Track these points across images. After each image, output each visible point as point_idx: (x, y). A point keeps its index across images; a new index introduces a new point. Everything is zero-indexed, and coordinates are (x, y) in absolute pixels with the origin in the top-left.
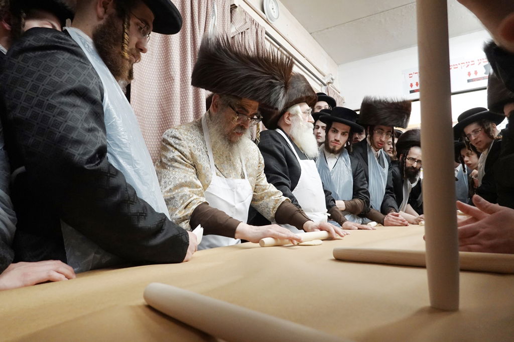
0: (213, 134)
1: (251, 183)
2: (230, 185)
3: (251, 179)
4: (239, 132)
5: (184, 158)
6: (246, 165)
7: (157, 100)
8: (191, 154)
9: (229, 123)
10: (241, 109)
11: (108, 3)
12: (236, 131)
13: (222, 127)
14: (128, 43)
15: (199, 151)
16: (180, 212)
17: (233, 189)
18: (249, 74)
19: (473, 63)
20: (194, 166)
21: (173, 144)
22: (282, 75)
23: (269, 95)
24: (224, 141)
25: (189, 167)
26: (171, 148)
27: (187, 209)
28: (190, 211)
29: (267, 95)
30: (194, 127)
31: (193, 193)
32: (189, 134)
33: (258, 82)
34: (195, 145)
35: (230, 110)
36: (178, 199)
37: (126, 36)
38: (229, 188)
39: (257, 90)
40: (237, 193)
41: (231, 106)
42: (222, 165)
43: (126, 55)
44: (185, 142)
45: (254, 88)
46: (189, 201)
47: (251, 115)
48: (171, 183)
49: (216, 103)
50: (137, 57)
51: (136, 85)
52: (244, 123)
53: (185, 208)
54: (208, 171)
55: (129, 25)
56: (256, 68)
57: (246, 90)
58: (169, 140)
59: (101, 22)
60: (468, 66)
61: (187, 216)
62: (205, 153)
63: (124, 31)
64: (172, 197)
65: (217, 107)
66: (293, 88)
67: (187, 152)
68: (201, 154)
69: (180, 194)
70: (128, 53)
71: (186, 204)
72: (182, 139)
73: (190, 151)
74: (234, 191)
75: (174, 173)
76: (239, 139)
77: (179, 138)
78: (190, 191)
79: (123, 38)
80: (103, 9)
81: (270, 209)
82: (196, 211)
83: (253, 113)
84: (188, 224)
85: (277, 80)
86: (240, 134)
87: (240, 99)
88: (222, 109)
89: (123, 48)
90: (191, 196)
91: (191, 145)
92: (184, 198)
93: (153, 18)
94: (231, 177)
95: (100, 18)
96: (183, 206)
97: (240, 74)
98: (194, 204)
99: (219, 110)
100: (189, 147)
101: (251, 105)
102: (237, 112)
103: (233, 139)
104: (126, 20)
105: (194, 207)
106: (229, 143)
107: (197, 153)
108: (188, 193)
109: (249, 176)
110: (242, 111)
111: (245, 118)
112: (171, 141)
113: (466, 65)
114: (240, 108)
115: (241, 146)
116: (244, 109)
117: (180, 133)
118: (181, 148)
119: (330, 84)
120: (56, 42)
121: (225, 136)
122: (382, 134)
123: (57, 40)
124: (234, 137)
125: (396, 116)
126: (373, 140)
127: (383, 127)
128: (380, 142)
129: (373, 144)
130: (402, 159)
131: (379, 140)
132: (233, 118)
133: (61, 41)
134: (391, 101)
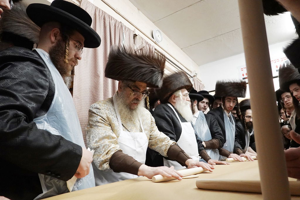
0: (119, 105)
1: (147, 134)
2: (132, 136)
3: (146, 132)
4: (136, 102)
5: (104, 120)
6: (142, 123)
7: (89, 89)
8: (108, 117)
9: (129, 97)
10: (135, 88)
11: (57, 34)
12: (133, 102)
13: (125, 100)
14: (68, 54)
15: (112, 116)
16: (103, 156)
17: (134, 138)
18: (138, 65)
19: (278, 60)
20: (110, 125)
21: (96, 112)
22: (159, 65)
23: (152, 77)
24: (126, 109)
25: (107, 125)
26: (95, 115)
27: (108, 155)
28: (109, 156)
29: (151, 78)
30: (109, 101)
31: (111, 143)
32: (105, 106)
33: (144, 70)
34: (110, 112)
35: (128, 89)
36: (101, 147)
37: (67, 51)
38: (132, 138)
39: (143, 75)
40: (137, 141)
41: (129, 87)
42: (127, 124)
43: (67, 61)
44: (103, 111)
45: (141, 74)
46: (109, 149)
47: (142, 92)
48: (97, 137)
49: (120, 86)
50: (76, 63)
51: (77, 81)
52: (138, 97)
53: (107, 154)
54: (119, 128)
55: (69, 44)
56: (142, 62)
57: (137, 75)
58: (93, 110)
59: (54, 45)
60: (275, 62)
61: (107, 159)
62: (116, 117)
63: (66, 48)
64: (98, 146)
65: (121, 88)
66: (177, 81)
67: (105, 117)
68: (114, 117)
69: (103, 145)
70: (68, 60)
71: (107, 151)
72: (101, 109)
73: (106, 116)
74: (135, 140)
75: (98, 130)
76: (136, 107)
77: (99, 108)
78: (109, 142)
79: (65, 52)
80: (55, 38)
81: (163, 150)
82: (114, 156)
83: (143, 90)
84: (108, 164)
85: (155, 68)
86: (137, 104)
87: (134, 81)
88: (124, 89)
89: (65, 57)
90: (110, 145)
91: (107, 112)
92: (105, 147)
93: (84, 40)
94: (133, 131)
95: (52, 43)
96: (105, 153)
97: (132, 66)
98: (112, 151)
99: (122, 90)
100: (106, 113)
101: (142, 85)
102: (133, 90)
103: (132, 107)
104: (67, 42)
105: (112, 153)
106: (130, 110)
107: (111, 117)
108: (108, 143)
109: (145, 130)
111: (139, 93)
112: (94, 111)
113: (274, 62)
114: (135, 87)
115: (138, 111)
116: (137, 87)
117: (100, 105)
118: (101, 114)
119: (195, 77)
120: (26, 55)
121: (127, 106)
122: (230, 102)
123: (26, 54)
124: (132, 106)
125: (237, 90)
126: (225, 106)
127: (230, 97)
128: (230, 107)
129: (225, 108)
130: (242, 117)
131: (229, 106)
132: (131, 94)
133: (29, 55)
134: (232, 82)
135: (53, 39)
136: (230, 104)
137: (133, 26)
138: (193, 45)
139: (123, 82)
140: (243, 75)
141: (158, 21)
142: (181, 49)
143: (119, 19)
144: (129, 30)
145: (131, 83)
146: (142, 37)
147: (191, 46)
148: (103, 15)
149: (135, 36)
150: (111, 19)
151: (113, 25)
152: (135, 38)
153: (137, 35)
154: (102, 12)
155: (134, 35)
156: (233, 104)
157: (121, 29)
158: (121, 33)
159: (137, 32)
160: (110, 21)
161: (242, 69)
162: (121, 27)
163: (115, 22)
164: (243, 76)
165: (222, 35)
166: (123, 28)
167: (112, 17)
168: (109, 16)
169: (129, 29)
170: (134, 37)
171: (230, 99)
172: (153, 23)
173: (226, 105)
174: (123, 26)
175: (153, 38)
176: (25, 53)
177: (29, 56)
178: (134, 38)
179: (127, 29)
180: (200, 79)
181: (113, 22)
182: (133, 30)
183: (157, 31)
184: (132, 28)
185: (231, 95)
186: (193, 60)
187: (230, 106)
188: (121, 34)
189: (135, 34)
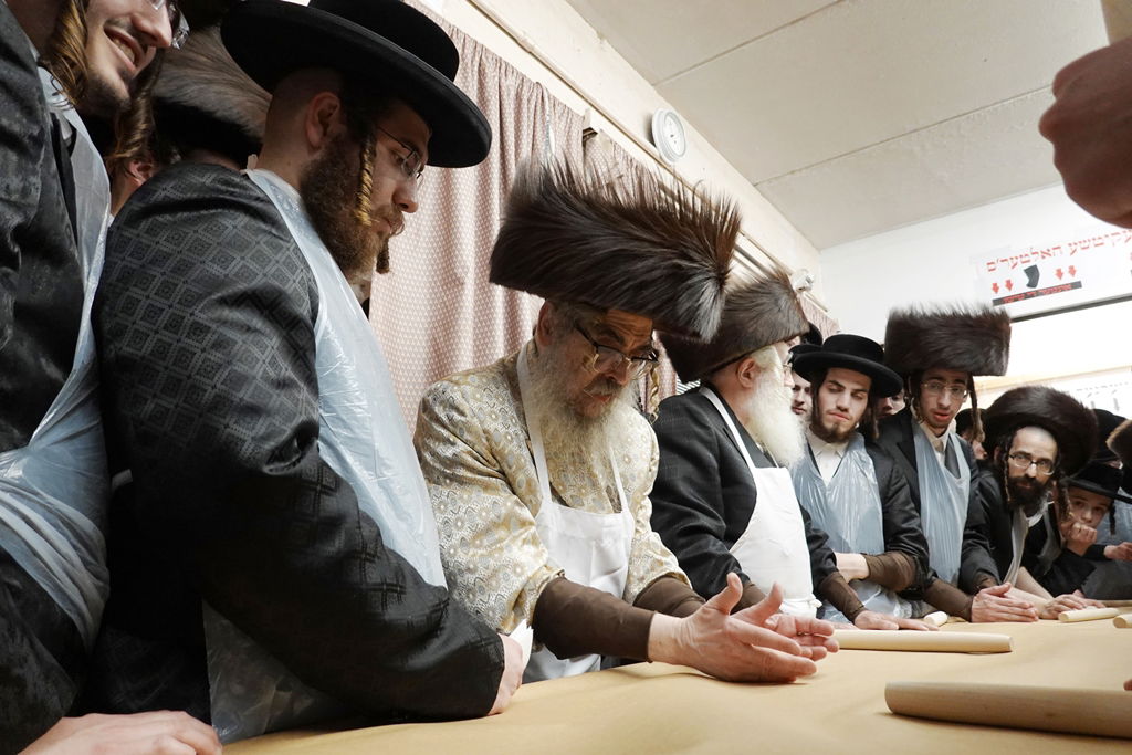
4: (603, 392)
9: (577, 370)
10: (606, 336)
11: (331, 114)
12: (595, 390)
13: (560, 381)
14: (371, 191)
15: (511, 441)
18: (620, 247)
21: (447, 422)
24: (565, 416)
30: (499, 379)
32: (486, 399)
33: (640, 266)
34: (501, 426)
35: (579, 339)
37: (367, 178)
41: (579, 329)
43: (365, 217)
44: (474, 421)
45: (632, 283)
47: (632, 352)
48: (463, 523)
49: (547, 324)
50: (396, 224)
52: (613, 372)
55: (373, 153)
56: (636, 233)
57: (615, 289)
58: (436, 411)
59: (317, 156)
62: (525, 445)
63: (362, 168)
70: (370, 212)
72: (467, 411)
75: (465, 497)
76: (603, 410)
77: (461, 408)
79: (360, 182)
80: (320, 128)
83: (637, 345)
86: (608, 398)
87: (604, 311)
88: (561, 336)
89: (358, 202)
91: (491, 425)
93: (428, 135)
95: (313, 147)
97: (595, 249)
99: (554, 340)
101: (632, 326)
102: (596, 344)
103: (589, 410)
104: (369, 144)
106: (580, 422)
107: (504, 444)
110: (608, 339)
111: (618, 357)
112: (443, 415)
114: (602, 333)
116: (612, 333)
117: (464, 396)
119: (804, 292)
120: (222, 192)
121: (569, 404)
122: (941, 389)
123: (224, 188)
124: (590, 406)
125: (968, 342)
126: (922, 408)
127: (943, 373)
128: (941, 411)
129: (923, 416)
130: (999, 457)
131: (935, 406)
132: (586, 360)
133: (232, 189)
134: (948, 311)
135: (315, 135)
136: (939, 398)
137: (580, 99)
138: (800, 170)
139: (556, 309)
140: (996, 288)
141: (673, 80)
142: (755, 185)
143: (535, 72)
144: (565, 115)
145: (587, 316)
146: (615, 140)
147: (792, 172)
148: (477, 59)
149: (589, 134)
150: (503, 71)
151: (513, 93)
152: (588, 142)
153: (596, 130)
154: (472, 45)
155: (584, 131)
156: (951, 399)
157: (539, 108)
158: (538, 125)
159: (596, 122)
160: (500, 79)
161: (992, 266)
162: (540, 101)
163: (518, 82)
164: (993, 292)
165: (915, 131)
166: (547, 107)
167: (507, 64)
168: (499, 61)
169: (567, 110)
170: (584, 137)
171: (940, 379)
172: (653, 85)
173: (924, 405)
174: (546, 99)
175: (654, 144)
176: (219, 186)
177: (232, 194)
178: (584, 145)
179: (559, 109)
180: (822, 300)
181: (510, 83)
182: (582, 115)
183: (668, 118)
184: (579, 106)
185: (944, 364)
186: (798, 228)
187: (940, 406)
188: (539, 129)
189: (590, 129)
